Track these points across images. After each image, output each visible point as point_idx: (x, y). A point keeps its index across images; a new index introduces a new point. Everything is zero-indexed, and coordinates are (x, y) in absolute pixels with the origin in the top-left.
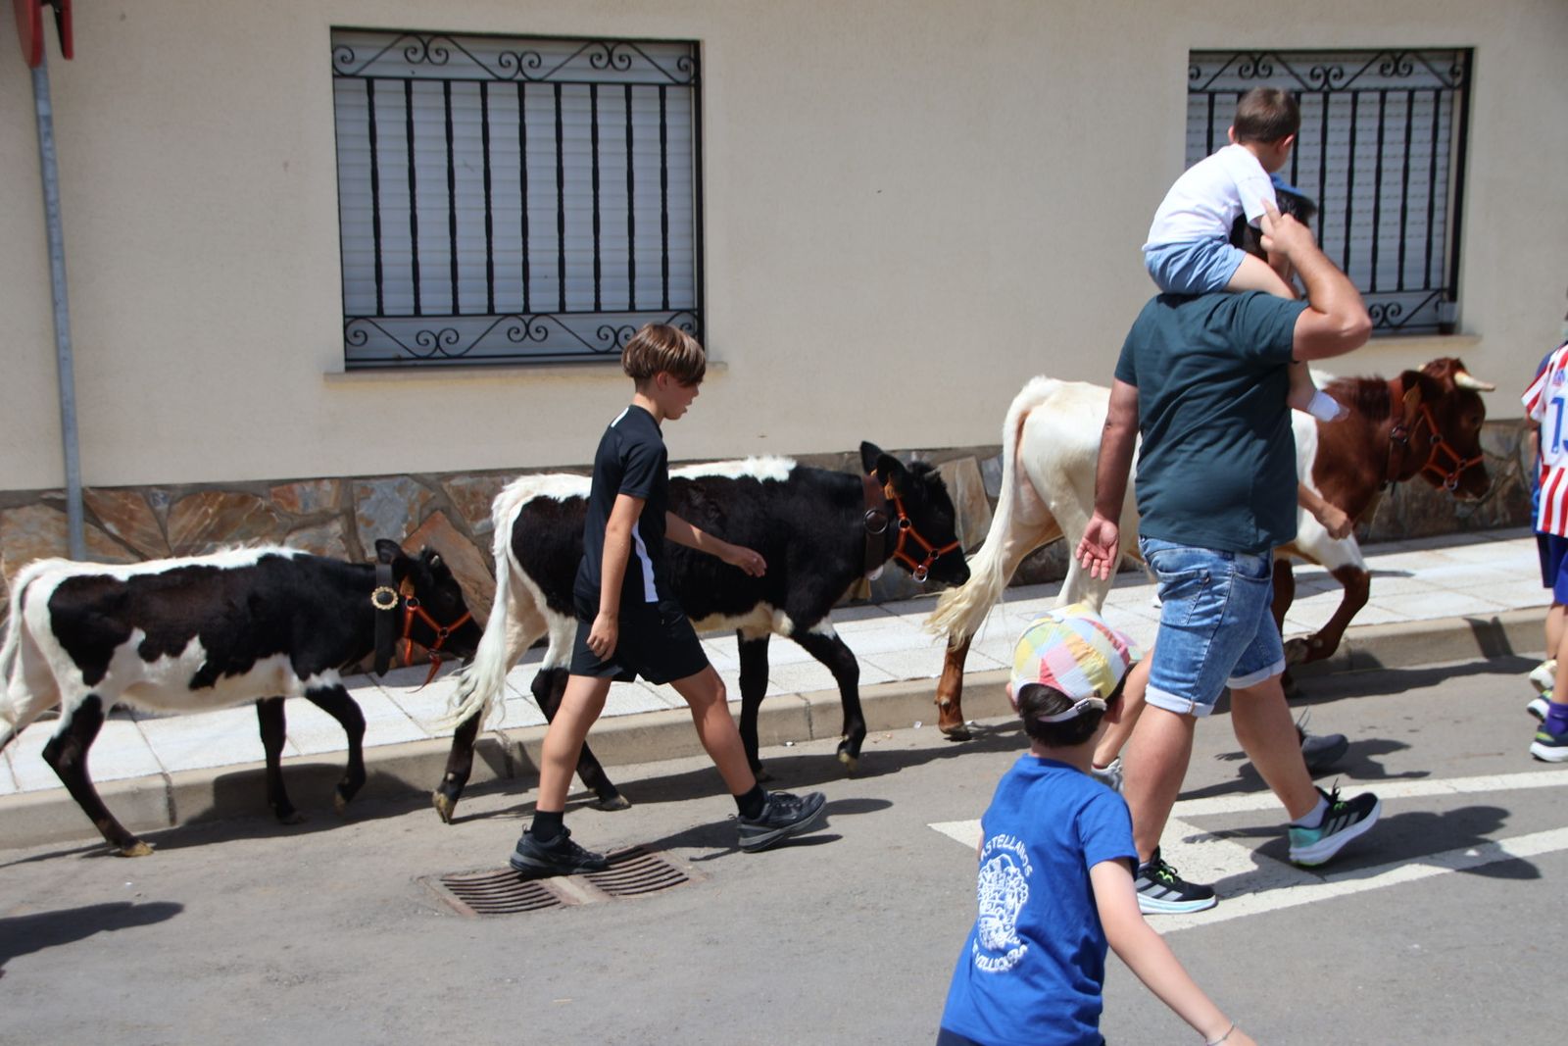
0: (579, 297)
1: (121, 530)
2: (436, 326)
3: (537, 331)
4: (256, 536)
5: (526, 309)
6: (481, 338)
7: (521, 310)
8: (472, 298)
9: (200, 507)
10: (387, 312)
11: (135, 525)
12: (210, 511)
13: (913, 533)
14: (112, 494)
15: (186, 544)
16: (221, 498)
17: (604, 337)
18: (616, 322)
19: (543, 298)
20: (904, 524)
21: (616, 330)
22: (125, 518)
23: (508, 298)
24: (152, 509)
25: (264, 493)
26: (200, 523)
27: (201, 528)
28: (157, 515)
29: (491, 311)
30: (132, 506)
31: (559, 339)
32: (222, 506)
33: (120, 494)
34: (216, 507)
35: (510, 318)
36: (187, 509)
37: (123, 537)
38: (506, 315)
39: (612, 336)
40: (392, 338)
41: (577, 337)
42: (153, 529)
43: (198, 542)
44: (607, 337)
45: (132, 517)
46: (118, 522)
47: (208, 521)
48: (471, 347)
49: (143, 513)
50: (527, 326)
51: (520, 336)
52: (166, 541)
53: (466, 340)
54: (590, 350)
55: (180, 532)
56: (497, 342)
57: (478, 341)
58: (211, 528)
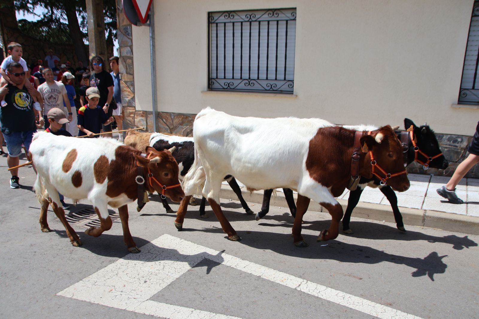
0: (263, 76)
1: (166, 121)
2: (229, 81)
3: (252, 84)
4: (188, 125)
5: (249, 78)
6: (239, 84)
7: (248, 78)
8: (237, 75)
9: (179, 118)
10: (218, 78)
11: (168, 120)
12: (180, 119)
13: (420, 152)
14: (164, 113)
15: (177, 125)
16: (182, 117)
17: (268, 86)
18: (272, 82)
19: (254, 76)
20: (416, 149)
21: (271, 85)
22: (167, 118)
23: (246, 76)
24: (171, 117)
25: (191, 116)
26: (179, 122)
27: (179, 123)
28: (172, 118)
29: (241, 78)
30: (167, 116)
31: (257, 87)
32: (183, 118)
33: (166, 114)
34: (182, 118)
35: (245, 80)
36: (177, 118)
37: (166, 123)
38: (244, 79)
39: (270, 86)
40: (219, 84)
41: (262, 86)
42: (171, 122)
43: (178, 125)
44: (269, 86)
45: (168, 119)
46: (165, 119)
47: (180, 121)
48: (236, 87)
49: (169, 118)
50: (249, 82)
51: (248, 84)
52: (173, 124)
53: (235, 85)
54: (264, 89)
55: (175, 123)
56: (242, 86)
57: (238, 85)
58: (181, 123)
